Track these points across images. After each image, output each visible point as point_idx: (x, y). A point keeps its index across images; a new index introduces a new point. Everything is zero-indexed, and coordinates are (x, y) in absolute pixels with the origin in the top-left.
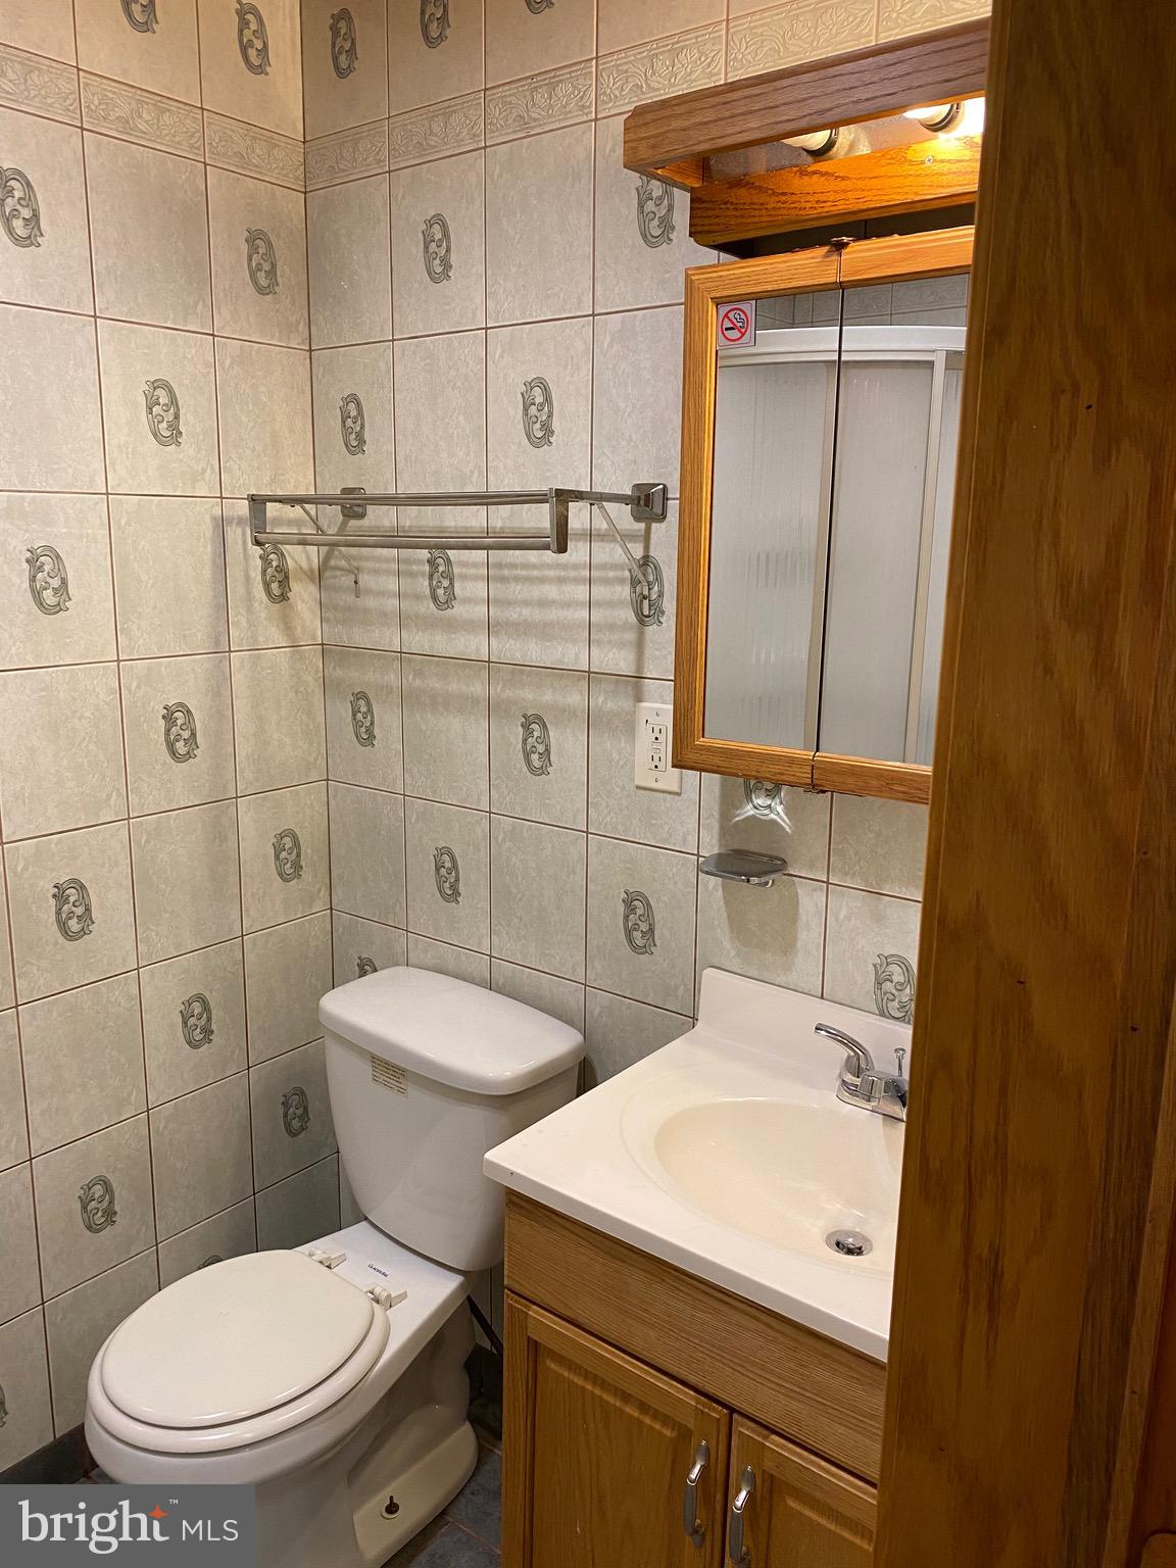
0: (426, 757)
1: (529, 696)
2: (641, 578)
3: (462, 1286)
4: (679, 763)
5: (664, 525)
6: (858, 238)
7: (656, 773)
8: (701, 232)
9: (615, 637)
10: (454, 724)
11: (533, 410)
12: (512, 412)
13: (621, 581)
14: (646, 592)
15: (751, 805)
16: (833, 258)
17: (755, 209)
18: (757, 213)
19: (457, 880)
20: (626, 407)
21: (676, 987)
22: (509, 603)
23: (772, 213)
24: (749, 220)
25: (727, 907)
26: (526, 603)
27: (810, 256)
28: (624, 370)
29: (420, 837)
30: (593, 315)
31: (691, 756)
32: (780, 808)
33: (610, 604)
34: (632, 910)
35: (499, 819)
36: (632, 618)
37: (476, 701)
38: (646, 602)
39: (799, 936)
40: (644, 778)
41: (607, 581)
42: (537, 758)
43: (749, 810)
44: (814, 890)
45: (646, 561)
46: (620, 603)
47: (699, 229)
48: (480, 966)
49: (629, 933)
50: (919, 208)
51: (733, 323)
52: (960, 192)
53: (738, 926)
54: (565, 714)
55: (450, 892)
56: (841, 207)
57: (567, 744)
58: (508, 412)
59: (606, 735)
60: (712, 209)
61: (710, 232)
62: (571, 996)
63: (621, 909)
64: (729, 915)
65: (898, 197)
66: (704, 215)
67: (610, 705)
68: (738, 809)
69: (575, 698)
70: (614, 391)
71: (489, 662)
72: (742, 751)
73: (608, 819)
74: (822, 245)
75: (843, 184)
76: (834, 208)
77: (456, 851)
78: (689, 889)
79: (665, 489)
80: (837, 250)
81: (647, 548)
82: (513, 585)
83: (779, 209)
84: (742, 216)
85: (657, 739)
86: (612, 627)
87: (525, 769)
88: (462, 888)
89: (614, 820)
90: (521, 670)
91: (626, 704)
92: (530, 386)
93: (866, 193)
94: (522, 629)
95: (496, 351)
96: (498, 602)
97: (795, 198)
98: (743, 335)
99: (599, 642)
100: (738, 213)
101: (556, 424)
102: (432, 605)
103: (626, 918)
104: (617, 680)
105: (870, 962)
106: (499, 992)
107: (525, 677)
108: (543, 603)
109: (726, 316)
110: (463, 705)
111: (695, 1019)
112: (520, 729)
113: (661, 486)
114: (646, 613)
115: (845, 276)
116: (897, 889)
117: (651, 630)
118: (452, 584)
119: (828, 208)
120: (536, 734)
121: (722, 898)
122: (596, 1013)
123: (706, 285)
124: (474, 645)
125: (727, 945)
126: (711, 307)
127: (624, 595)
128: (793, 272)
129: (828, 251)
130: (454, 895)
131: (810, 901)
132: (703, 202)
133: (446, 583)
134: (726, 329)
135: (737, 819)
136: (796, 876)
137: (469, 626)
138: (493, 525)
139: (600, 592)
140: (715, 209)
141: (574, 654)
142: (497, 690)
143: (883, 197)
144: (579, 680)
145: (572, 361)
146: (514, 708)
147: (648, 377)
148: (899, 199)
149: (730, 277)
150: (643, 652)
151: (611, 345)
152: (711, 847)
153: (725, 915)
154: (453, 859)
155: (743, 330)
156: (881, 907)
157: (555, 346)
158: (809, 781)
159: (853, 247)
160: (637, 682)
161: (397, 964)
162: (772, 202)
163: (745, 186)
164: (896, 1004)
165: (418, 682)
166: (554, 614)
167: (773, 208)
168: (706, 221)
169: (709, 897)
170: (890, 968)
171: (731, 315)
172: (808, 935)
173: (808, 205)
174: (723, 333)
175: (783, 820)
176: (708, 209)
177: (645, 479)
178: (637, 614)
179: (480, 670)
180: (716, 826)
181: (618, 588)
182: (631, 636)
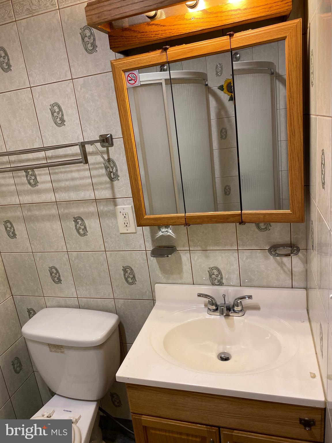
0: (38, 238)
1: (75, 211)
2: (109, 166)
3: (97, 405)
4: (140, 225)
5: (113, 147)
6: (171, 46)
7: (126, 228)
8: (114, 47)
9: (103, 186)
10: (48, 225)
11: (55, 114)
12: (47, 116)
13: (101, 168)
14: (111, 170)
15: (161, 232)
16: (164, 53)
17: (133, 38)
18: (134, 39)
19: (59, 276)
20: (91, 109)
21: (146, 292)
22: (59, 181)
23: (140, 39)
24: (131, 42)
25: (158, 264)
26: (67, 180)
27: (156, 53)
28: (88, 97)
29: (42, 265)
30: (72, 79)
31: (143, 222)
32: (170, 231)
33: (99, 176)
34: (126, 272)
35: (71, 253)
36: (107, 179)
37: (54, 216)
38: (112, 174)
39: (183, 268)
40: (123, 230)
41: (96, 169)
42: (82, 231)
43: (160, 234)
44: (186, 253)
45: (109, 160)
46: (103, 175)
47: (113, 46)
48: (75, 302)
49: (126, 279)
50: (191, 35)
51: (131, 78)
52: (205, 28)
53: (163, 269)
54: (90, 215)
55: (57, 281)
56: (164, 36)
57: (92, 224)
58: (46, 116)
59: (106, 219)
60: (117, 39)
61: (118, 47)
62: (110, 304)
63: (122, 272)
64: (159, 266)
65: (184, 31)
66: (115, 41)
67: (106, 209)
68: (157, 234)
69: (92, 209)
70: (85, 105)
71: (56, 202)
72: (161, 217)
73: (112, 245)
74: (159, 49)
75: (164, 28)
76: (162, 36)
77: (57, 267)
78: (145, 262)
79: (111, 135)
80: (165, 51)
81: (108, 156)
82: (60, 175)
83: (142, 37)
84: (129, 41)
85: (125, 217)
86: (101, 184)
87: (78, 235)
88: (62, 278)
89: (114, 245)
90: (69, 203)
91: (111, 208)
92: (52, 106)
93: (172, 31)
94: (66, 189)
95: (36, 95)
96: (55, 181)
97: (147, 33)
98: (136, 82)
99: (97, 189)
100: (127, 40)
101: (65, 118)
102: (29, 186)
103: (125, 275)
104: (107, 201)
105: (207, 270)
106: (83, 308)
107: (71, 205)
108: (73, 179)
109: (128, 76)
110: (49, 218)
111: (154, 300)
112: (73, 222)
113: (109, 135)
114: (113, 177)
115: (169, 59)
116: (211, 248)
117: (115, 183)
118: (36, 178)
119: (160, 36)
120: (80, 223)
121: (156, 262)
122: (120, 307)
123: (120, 66)
124: (50, 197)
125: (160, 275)
126: (122, 73)
127: (104, 172)
128: (151, 59)
129: (161, 51)
130: (59, 281)
131: (185, 257)
132: (114, 37)
133: (33, 178)
134: (129, 80)
135: (157, 237)
136: (179, 250)
137: (46, 191)
138: (48, 155)
139: (94, 172)
140: (118, 39)
141: (89, 194)
142: (62, 211)
143: (179, 32)
144: (92, 203)
145: (67, 96)
146: (69, 216)
147: (97, 98)
148: (184, 32)
149: (128, 62)
150: (114, 190)
151: (81, 89)
152: (150, 247)
153: (158, 267)
154: (56, 270)
155: (135, 80)
156: (207, 254)
157: (59, 91)
158: (185, 223)
159: (170, 49)
160: (114, 200)
161: (42, 308)
162: (139, 35)
163: (128, 30)
164: (217, 281)
165: (29, 213)
166: (78, 182)
167: (140, 38)
168: (116, 43)
169: (152, 262)
170: (213, 271)
171: (130, 75)
172: (186, 267)
173: (153, 36)
174: (128, 82)
175: (172, 234)
176: (115, 39)
177: (103, 133)
178: (109, 178)
179: (53, 205)
180: (150, 240)
181: (101, 170)
182: (109, 185)
